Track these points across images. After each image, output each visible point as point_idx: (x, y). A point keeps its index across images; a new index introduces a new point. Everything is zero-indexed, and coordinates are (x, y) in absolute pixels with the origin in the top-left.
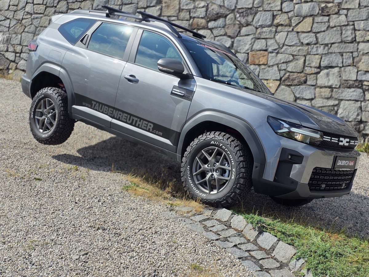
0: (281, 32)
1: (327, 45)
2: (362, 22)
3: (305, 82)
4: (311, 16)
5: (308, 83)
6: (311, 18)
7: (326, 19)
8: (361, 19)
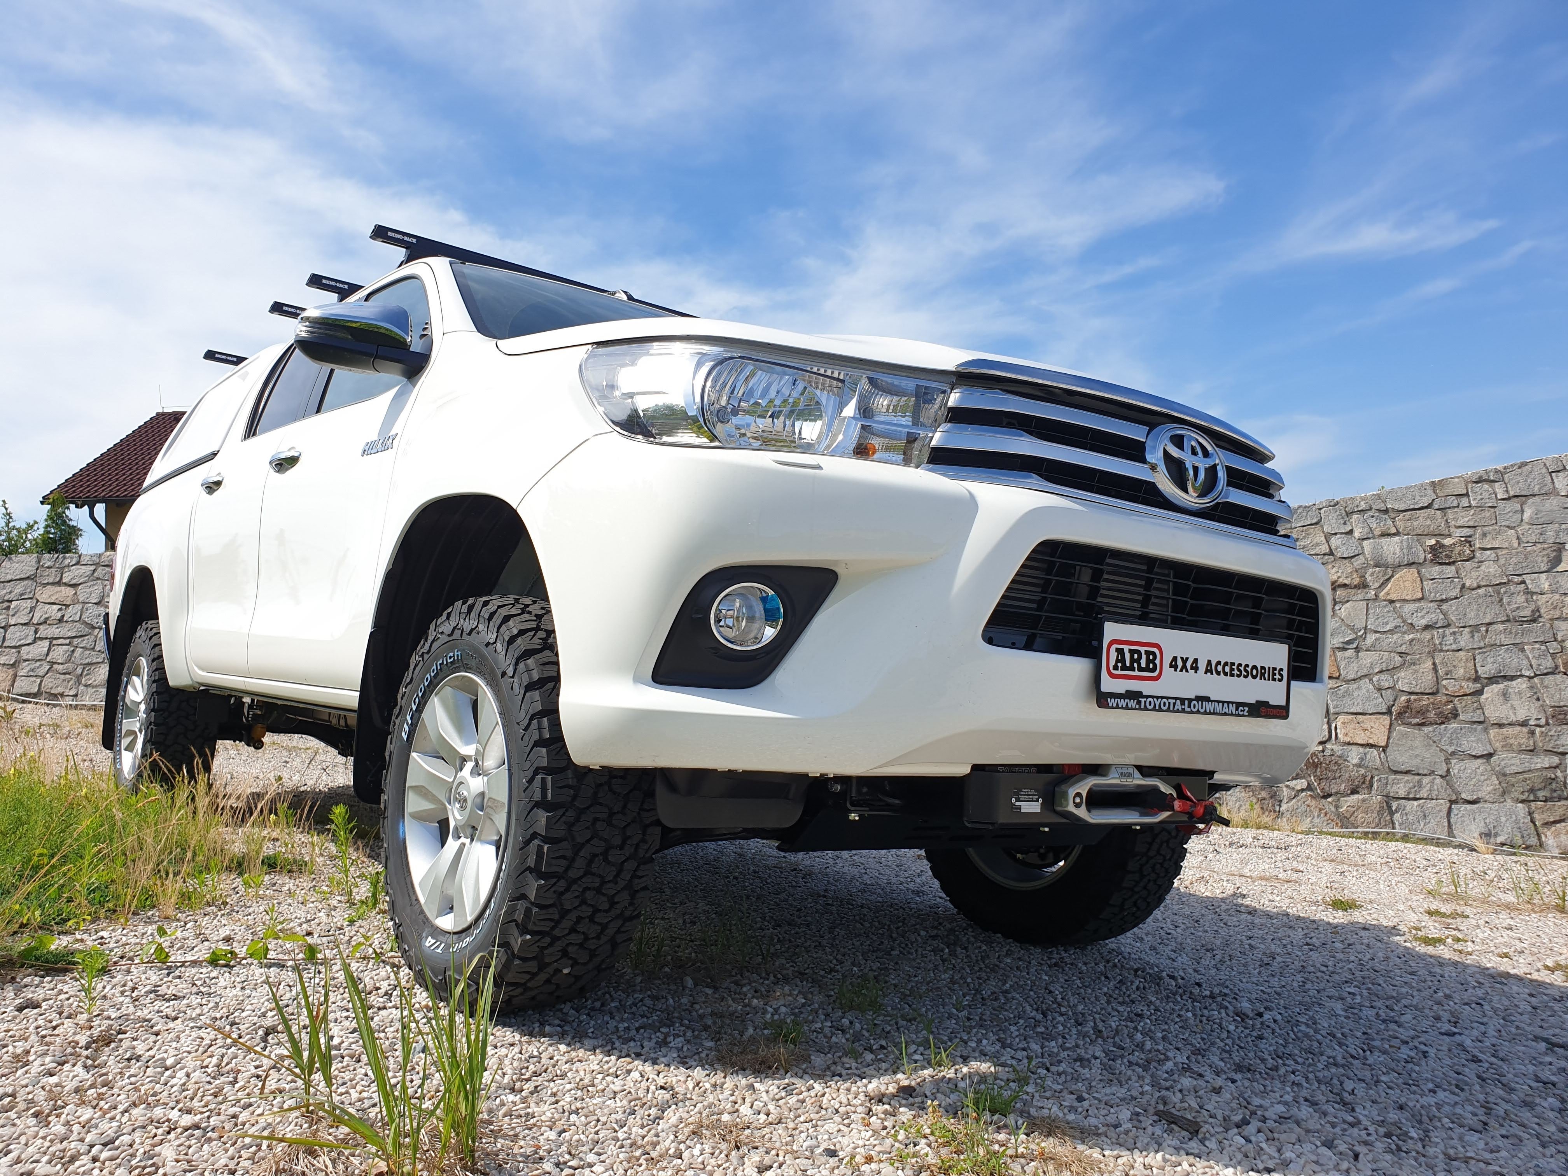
0: (1348, 601)
1: (1475, 628)
2: (1544, 576)
3: (1456, 716)
4: (1410, 565)
5: (1462, 717)
6: (1414, 571)
7: (1450, 571)
8: (1537, 570)
